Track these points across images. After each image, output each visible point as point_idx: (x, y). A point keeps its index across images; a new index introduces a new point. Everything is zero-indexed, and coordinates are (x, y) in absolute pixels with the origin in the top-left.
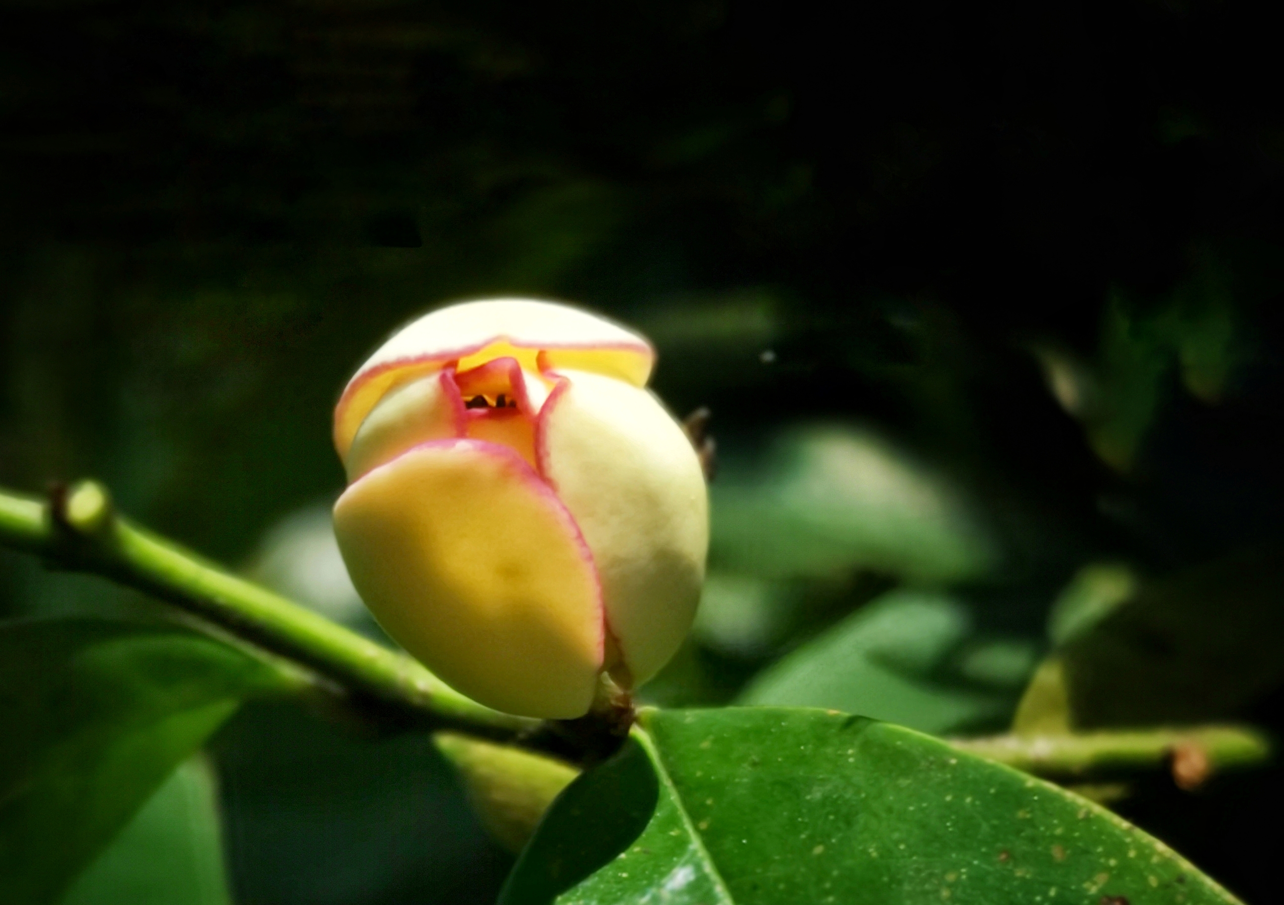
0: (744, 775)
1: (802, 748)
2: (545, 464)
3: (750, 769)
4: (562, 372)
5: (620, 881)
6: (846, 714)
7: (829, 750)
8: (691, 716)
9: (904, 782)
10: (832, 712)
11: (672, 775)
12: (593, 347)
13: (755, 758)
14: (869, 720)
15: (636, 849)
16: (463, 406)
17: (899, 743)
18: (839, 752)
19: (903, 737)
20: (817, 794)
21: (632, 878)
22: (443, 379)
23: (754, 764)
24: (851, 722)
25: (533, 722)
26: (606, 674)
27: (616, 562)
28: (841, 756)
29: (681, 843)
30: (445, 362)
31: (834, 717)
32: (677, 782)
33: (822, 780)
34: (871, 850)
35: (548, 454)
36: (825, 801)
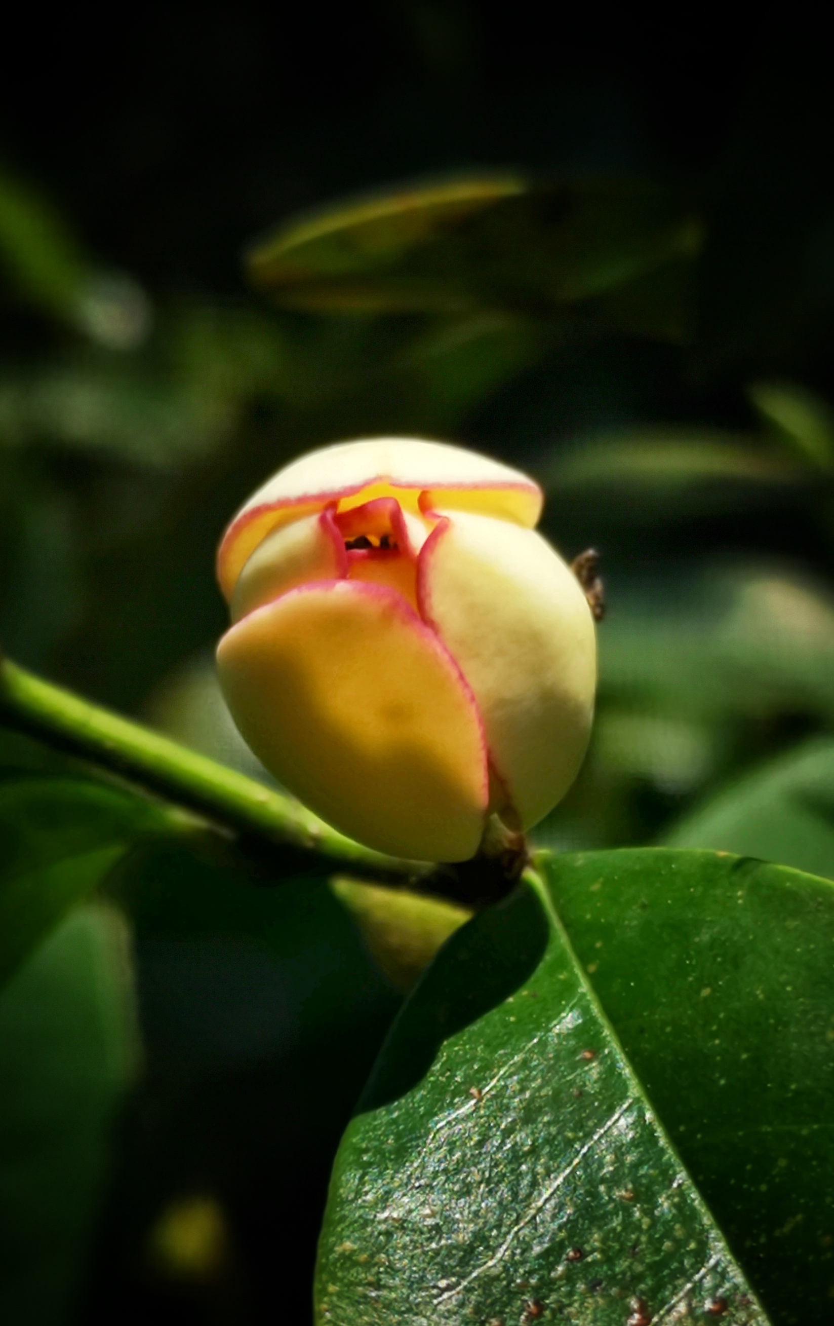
0: (633, 918)
1: (692, 890)
2: (427, 606)
3: (639, 911)
4: (443, 512)
5: (506, 1025)
6: (736, 856)
7: (718, 892)
8: (581, 858)
9: (792, 924)
10: (722, 854)
11: (562, 918)
12: (476, 487)
13: (644, 900)
14: (758, 861)
15: (524, 992)
16: (344, 547)
17: (788, 884)
18: (728, 894)
19: (793, 878)
20: (705, 937)
21: (518, 1022)
22: (323, 520)
23: (644, 906)
24: (740, 865)
25: (426, 866)
26: (495, 816)
27: (501, 703)
28: (729, 897)
29: (570, 987)
30: (326, 502)
31: (725, 859)
32: (568, 925)
33: (711, 922)
34: (758, 992)
35: (429, 595)
36: (712, 944)
